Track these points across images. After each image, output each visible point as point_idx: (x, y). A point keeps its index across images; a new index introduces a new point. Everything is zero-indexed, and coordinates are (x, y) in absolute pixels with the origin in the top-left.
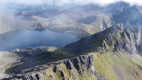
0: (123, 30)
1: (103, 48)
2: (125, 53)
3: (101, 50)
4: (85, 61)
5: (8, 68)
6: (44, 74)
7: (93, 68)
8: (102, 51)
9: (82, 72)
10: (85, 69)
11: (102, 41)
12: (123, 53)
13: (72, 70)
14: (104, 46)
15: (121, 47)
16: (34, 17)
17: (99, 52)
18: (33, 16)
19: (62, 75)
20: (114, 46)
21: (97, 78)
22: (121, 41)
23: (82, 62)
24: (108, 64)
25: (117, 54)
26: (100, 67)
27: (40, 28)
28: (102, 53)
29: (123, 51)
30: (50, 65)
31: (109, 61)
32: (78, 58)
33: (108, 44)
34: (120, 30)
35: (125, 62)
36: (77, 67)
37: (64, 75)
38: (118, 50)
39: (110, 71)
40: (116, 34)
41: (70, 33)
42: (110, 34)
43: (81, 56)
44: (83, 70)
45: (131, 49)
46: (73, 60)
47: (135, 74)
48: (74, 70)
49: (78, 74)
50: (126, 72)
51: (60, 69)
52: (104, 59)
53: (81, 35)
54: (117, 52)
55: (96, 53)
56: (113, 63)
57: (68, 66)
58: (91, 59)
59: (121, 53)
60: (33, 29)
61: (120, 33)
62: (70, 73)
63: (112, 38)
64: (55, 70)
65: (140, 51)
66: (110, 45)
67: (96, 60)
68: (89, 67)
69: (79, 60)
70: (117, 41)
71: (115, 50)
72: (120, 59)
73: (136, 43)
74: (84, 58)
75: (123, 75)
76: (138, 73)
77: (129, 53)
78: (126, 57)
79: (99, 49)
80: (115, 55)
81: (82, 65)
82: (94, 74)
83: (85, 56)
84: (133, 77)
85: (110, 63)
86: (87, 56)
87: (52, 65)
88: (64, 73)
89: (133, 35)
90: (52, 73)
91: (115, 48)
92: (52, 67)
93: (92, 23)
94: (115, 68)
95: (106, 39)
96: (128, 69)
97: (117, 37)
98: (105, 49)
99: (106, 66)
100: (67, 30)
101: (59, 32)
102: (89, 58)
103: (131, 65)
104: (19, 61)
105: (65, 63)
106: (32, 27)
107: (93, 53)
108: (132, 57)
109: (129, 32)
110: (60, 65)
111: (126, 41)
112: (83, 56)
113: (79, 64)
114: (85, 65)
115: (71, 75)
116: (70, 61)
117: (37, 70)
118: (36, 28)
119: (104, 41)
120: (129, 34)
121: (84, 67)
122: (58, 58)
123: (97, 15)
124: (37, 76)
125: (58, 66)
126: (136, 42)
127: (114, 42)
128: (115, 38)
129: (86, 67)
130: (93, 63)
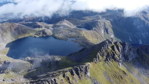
0: (114, 43)
1: (97, 59)
2: (114, 62)
3: (95, 60)
4: (83, 69)
5: (25, 74)
6: (58, 78)
7: (89, 74)
8: (96, 62)
9: (81, 77)
10: (83, 75)
11: (97, 54)
12: (112, 62)
13: (74, 76)
14: (97, 57)
15: (111, 58)
16: (38, 24)
17: (94, 62)
18: (37, 22)
19: (68, 79)
20: (106, 57)
21: (91, 81)
22: (111, 53)
23: (81, 71)
24: (100, 71)
25: (107, 63)
26: (94, 73)
27: (45, 36)
28: (96, 63)
29: (113, 61)
30: (60, 73)
31: (101, 68)
32: (78, 68)
33: (101, 55)
34: (111, 43)
35: (113, 69)
36: (78, 74)
37: (69, 79)
38: (109, 60)
39: (101, 76)
40: (107, 47)
41: (72, 41)
42: (103, 47)
43: (80, 66)
44: (82, 76)
45: (119, 59)
46: (75, 69)
47: (120, 78)
48: (76, 76)
49: (78, 78)
50: (113, 76)
51: (67, 76)
52: (98, 67)
53: (82, 43)
54: (108, 61)
55: (92, 63)
56: (104, 70)
57: (72, 74)
58: (88, 68)
59: (111, 62)
60: (38, 36)
61: (111, 46)
62: (73, 78)
63: (104, 51)
64: (64, 76)
65: (127, 60)
66: (102, 56)
67: (91, 68)
68: (86, 73)
69: (79, 69)
70: (108, 53)
71: (106, 60)
72: (110, 67)
73: (124, 54)
74: (82, 67)
75: (111, 79)
76: (122, 77)
77: (117, 62)
78: (114, 65)
79: (94, 60)
80: (106, 64)
81: (81, 72)
82: (89, 78)
83: (83, 66)
84: (118, 80)
85: (102, 70)
86: (84, 66)
87: (61, 72)
88: (70, 78)
89: (122, 47)
90: (62, 78)
91: (107, 59)
92: (62, 74)
93: (93, 29)
94: (105, 73)
95: (100, 52)
96: (115, 74)
97: (108, 50)
98: (99, 59)
99: (99, 72)
100: (70, 37)
101: (62, 40)
102: (86, 67)
103: (118, 71)
104: (33, 68)
105: (70, 71)
106: (38, 35)
107: (89, 63)
108: (119, 65)
109: (119, 44)
110: (67, 73)
111: (116, 53)
112: (81, 66)
113: (79, 72)
114: (83, 72)
115: (74, 79)
116: (73, 70)
117: (52, 76)
118: (41, 35)
119: (98, 53)
120: (118, 47)
121: (83, 74)
122: (64, 66)
123: (99, 20)
124: (55, 80)
125: (66, 73)
126: (124, 52)
127: (105, 54)
128: (106, 51)
129: (84, 74)
130: (89, 70)
